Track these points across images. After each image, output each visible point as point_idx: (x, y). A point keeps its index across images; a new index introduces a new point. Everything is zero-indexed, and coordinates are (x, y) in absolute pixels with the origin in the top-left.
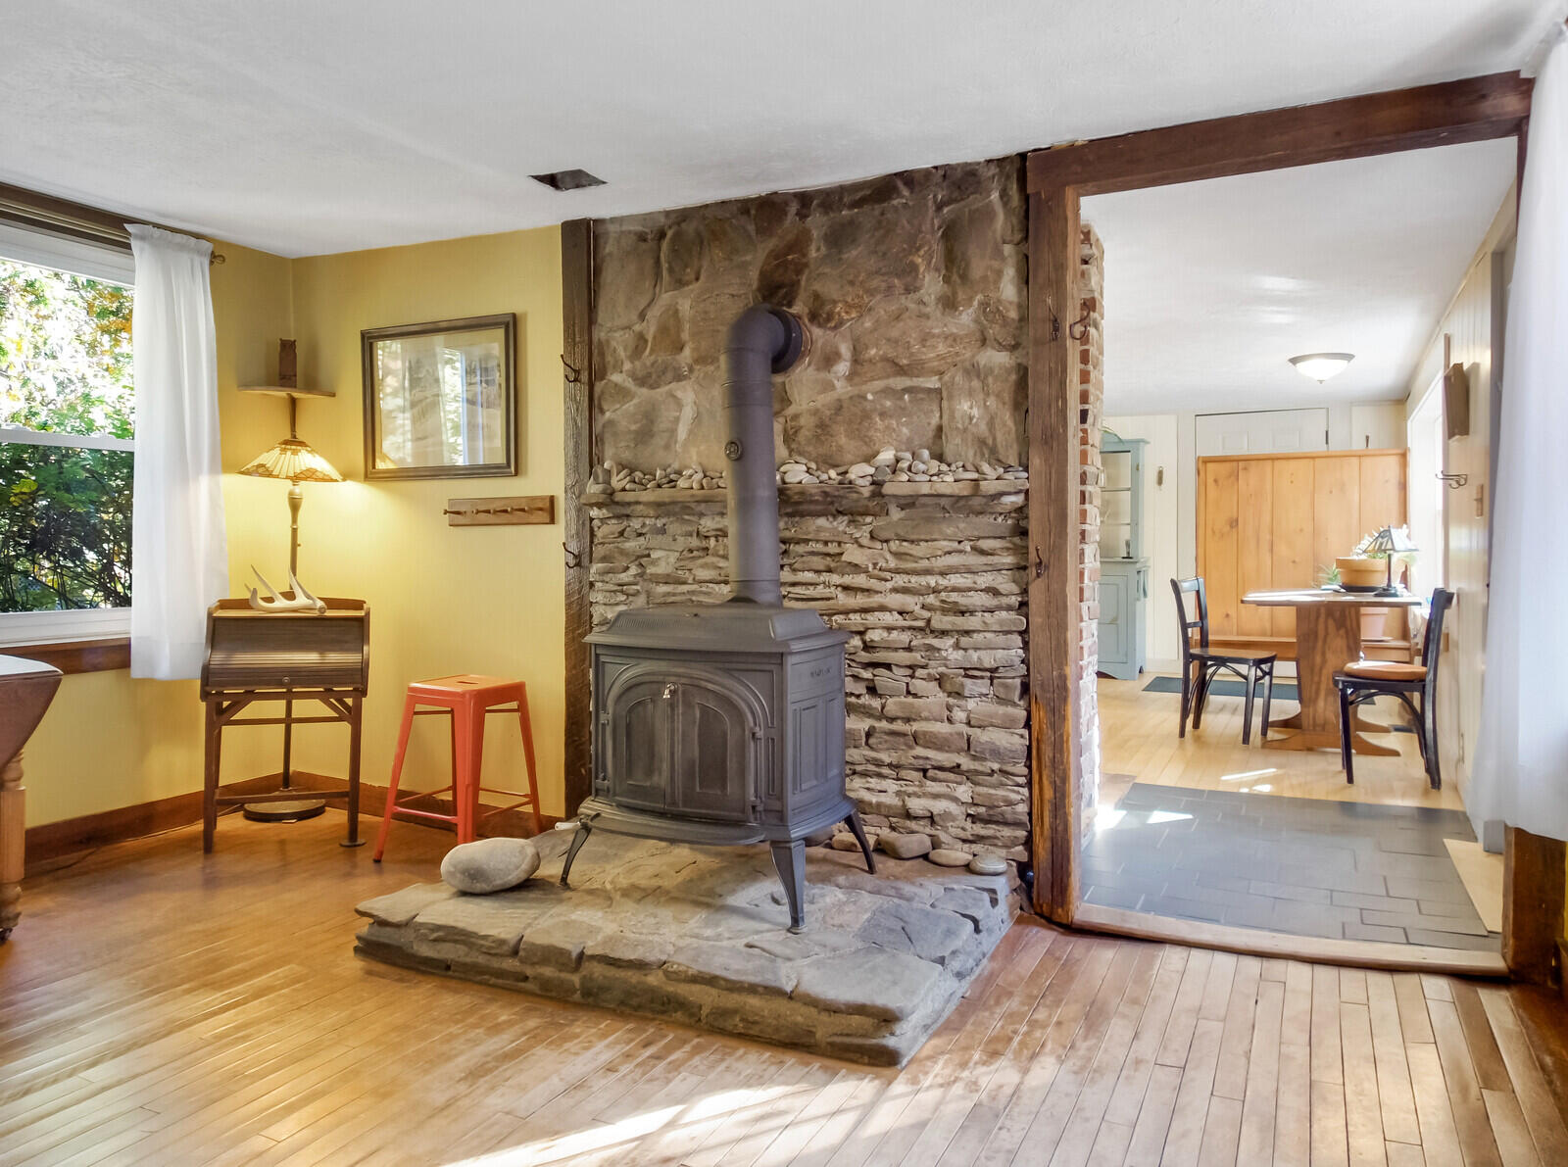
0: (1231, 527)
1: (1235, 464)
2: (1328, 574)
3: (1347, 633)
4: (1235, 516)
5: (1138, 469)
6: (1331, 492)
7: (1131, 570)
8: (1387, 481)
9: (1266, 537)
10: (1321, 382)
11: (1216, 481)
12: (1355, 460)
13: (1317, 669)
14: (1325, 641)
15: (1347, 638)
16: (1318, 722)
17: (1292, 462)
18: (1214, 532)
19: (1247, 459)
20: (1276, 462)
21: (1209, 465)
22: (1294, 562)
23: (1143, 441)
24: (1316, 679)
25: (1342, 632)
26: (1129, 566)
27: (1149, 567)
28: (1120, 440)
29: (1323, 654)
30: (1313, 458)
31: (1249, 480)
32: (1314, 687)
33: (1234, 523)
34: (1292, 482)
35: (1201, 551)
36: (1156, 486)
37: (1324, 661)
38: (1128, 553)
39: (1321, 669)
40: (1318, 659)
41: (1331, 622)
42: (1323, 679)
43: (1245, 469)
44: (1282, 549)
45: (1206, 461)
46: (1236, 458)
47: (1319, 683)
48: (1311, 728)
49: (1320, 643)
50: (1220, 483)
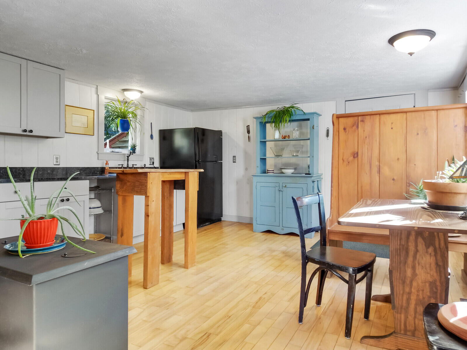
0: (354, 157)
1: (356, 118)
2: (417, 189)
3: (435, 250)
4: (356, 151)
5: (313, 128)
6: (418, 134)
7: (309, 180)
8: (456, 126)
9: (375, 163)
10: (411, 54)
11: (345, 129)
12: (434, 113)
13: (408, 282)
14: (415, 257)
15: (435, 255)
16: (408, 328)
17: (392, 116)
18: (343, 160)
19: (364, 115)
20: (382, 116)
21: (340, 119)
22: (393, 179)
23: (315, 113)
24: (407, 290)
25: (431, 250)
26: (308, 179)
27: (322, 178)
28: (304, 114)
29: (414, 268)
30: (406, 112)
31: (365, 128)
32: (405, 297)
33: (355, 155)
34: (392, 128)
35: (335, 173)
36: (326, 138)
37: (414, 274)
38: (309, 171)
39: (411, 282)
40: (409, 272)
41: (420, 240)
42: (413, 290)
43: (362, 121)
44: (386, 171)
45: (339, 117)
46: (357, 114)
47: (410, 293)
48: (402, 332)
49: (410, 259)
50: (347, 130)
